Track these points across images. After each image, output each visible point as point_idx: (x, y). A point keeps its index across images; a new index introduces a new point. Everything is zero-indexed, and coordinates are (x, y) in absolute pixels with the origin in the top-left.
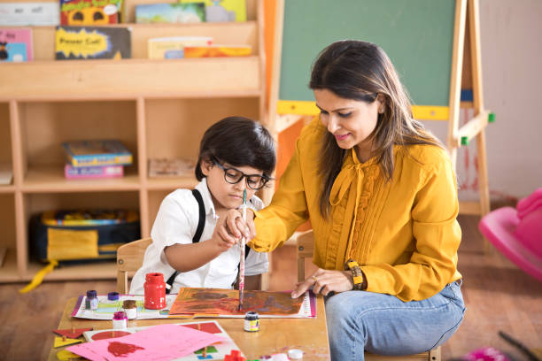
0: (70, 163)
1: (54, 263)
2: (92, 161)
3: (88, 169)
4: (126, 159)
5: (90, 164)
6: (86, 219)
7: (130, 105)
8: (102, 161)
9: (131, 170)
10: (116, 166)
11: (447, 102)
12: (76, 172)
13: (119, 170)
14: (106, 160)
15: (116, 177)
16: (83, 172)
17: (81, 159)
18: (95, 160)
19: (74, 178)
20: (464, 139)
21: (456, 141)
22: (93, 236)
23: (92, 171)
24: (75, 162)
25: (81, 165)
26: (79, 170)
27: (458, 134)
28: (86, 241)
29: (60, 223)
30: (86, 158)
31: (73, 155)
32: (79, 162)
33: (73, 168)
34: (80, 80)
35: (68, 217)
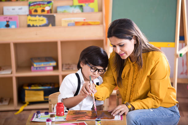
0: (33, 65)
1: (28, 103)
2: (41, 65)
3: (40, 68)
4: (54, 64)
5: (40, 66)
6: (39, 86)
7: (55, 43)
8: (45, 64)
9: (56, 68)
10: (50, 66)
11: (174, 41)
12: (35, 69)
13: (51, 68)
14: (47, 64)
15: (50, 70)
16: (38, 69)
17: (37, 64)
18: (42, 64)
19: (34, 71)
20: (181, 55)
21: (178, 55)
22: (42, 93)
23: (41, 68)
24: (35, 65)
25: (37, 66)
26: (37, 68)
27: (178, 53)
28: (39, 95)
29: (30, 88)
30: (39, 64)
31: (34, 62)
32: (36, 65)
33: (34, 68)
34: (36, 34)
35: (33, 86)
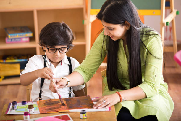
0: (7, 37)
1: (3, 77)
2: (16, 36)
3: (15, 39)
4: (30, 34)
5: (16, 37)
6: (15, 59)
7: (31, 13)
8: (20, 36)
9: (32, 39)
10: (26, 37)
11: (160, 8)
12: (10, 40)
13: (28, 39)
14: (22, 35)
15: (26, 42)
16: (13, 40)
17: (12, 35)
18: (18, 35)
19: (9, 43)
20: (167, 23)
21: (164, 24)
22: (18, 66)
23: (16, 40)
24: (9, 36)
25: (12, 38)
26: (11, 39)
27: (165, 21)
28: (15, 68)
29: (4, 61)
30: (14, 35)
31: (9, 34)
32: (11, 36)
33: (9, 39)
34: (10, 3)
35: (8, 58)
